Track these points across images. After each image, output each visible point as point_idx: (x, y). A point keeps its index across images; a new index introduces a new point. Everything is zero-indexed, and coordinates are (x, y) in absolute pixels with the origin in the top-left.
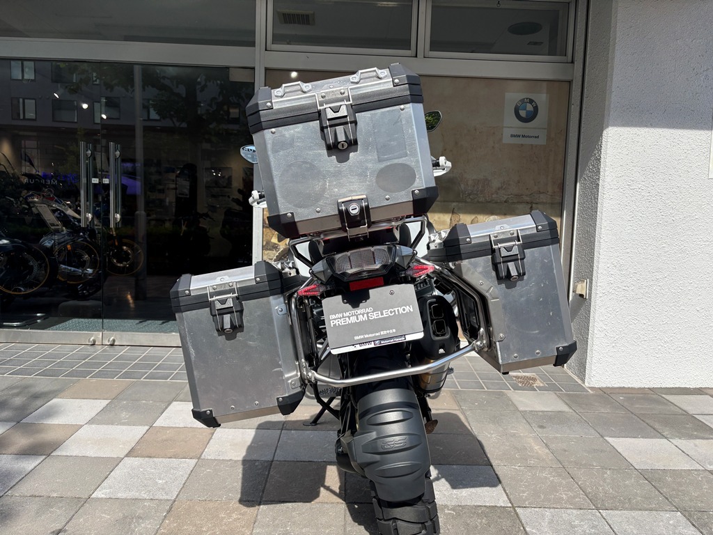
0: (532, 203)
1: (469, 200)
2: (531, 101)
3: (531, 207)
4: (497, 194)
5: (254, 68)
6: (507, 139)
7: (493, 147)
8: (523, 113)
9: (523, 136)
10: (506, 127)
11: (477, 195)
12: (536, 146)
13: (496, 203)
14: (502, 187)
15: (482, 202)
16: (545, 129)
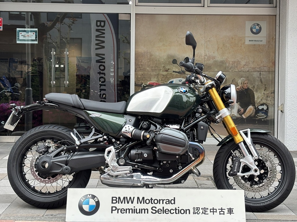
0: (260, 71)
1: (231, 71)
2: (258, 25)
3: (260, 73)
4: (244, 68)
5: (130, 14)
6: (247, 43)
7: (241, 46)
8: (254, 30)
9: (255, 41)
10: (246, 37)
11: (234, 68)
12: (261, 45)
13: (243, 72)
14: (246, 64)
15: (237, 72)
16: (265, 37)
